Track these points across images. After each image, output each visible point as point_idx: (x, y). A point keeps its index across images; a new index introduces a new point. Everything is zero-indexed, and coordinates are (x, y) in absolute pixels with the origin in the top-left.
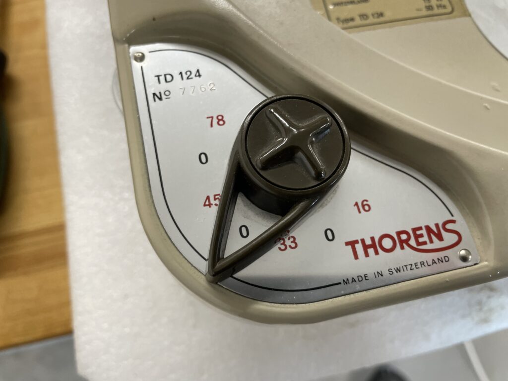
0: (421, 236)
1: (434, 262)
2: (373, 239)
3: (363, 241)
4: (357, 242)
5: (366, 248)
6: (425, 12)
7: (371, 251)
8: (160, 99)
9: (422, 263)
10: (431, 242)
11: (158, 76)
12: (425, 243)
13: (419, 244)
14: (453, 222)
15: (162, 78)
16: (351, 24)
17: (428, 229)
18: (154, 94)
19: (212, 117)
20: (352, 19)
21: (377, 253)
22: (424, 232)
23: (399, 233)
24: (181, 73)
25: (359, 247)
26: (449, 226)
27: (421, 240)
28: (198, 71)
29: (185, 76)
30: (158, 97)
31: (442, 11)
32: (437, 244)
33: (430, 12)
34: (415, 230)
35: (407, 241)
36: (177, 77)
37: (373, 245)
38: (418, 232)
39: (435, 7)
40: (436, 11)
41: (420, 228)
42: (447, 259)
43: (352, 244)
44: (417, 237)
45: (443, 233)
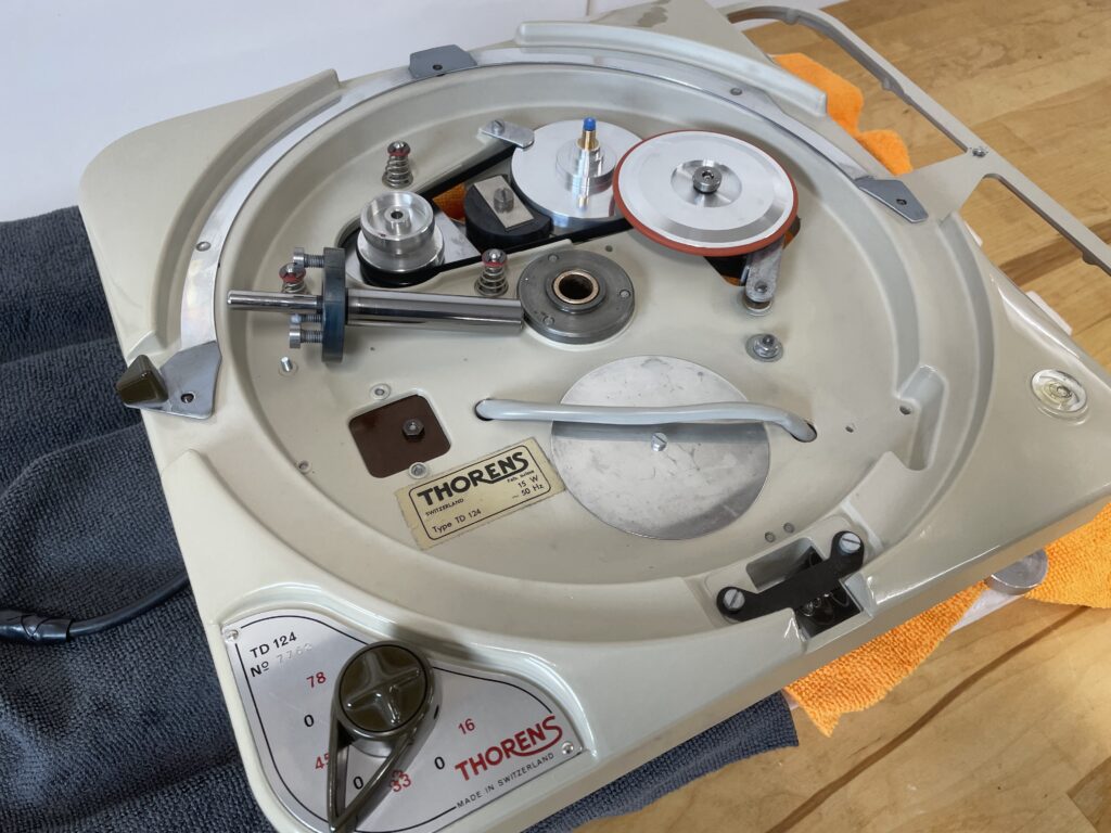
0: (524, 740)
1: (539, 762)
2: (480, 756)
3: (471, 760)
4: (465, 763)
5: (474, 766)
6: (523, 498)
7: (480, 768)
8: (259, 672)
9: (529, 767)
10: (534, 743)
11: (254, 650)
12: (529, 746)
13: (523, 748)
14: (552, 718)
15: (258, 651)
16: (448, 530)
17: (531, 732)
18: (252, 669)
19: (312, 677)
20: (449, 525)
21: (485, 768)
22: (526, 735)
23: (503, 744)
24: (276, 641)
25: (468, 767)
26: (549, 724)
27: (525, 744)
28: (292, 634)
29: (280, 643)
30: (256, 671)
31: (539, 491)
32: (540, 743)
33: (528, 496)
34: (517, 736)
35: (511, 749)
36: (273, 646)
37: (481, 762)
38: (521, 737)
39: (531, 489)
40: (533, 493)
41: (523, 733)
42: (551, 756)
43: (461, 766)
44: (521, 742)
45: (545, 731)
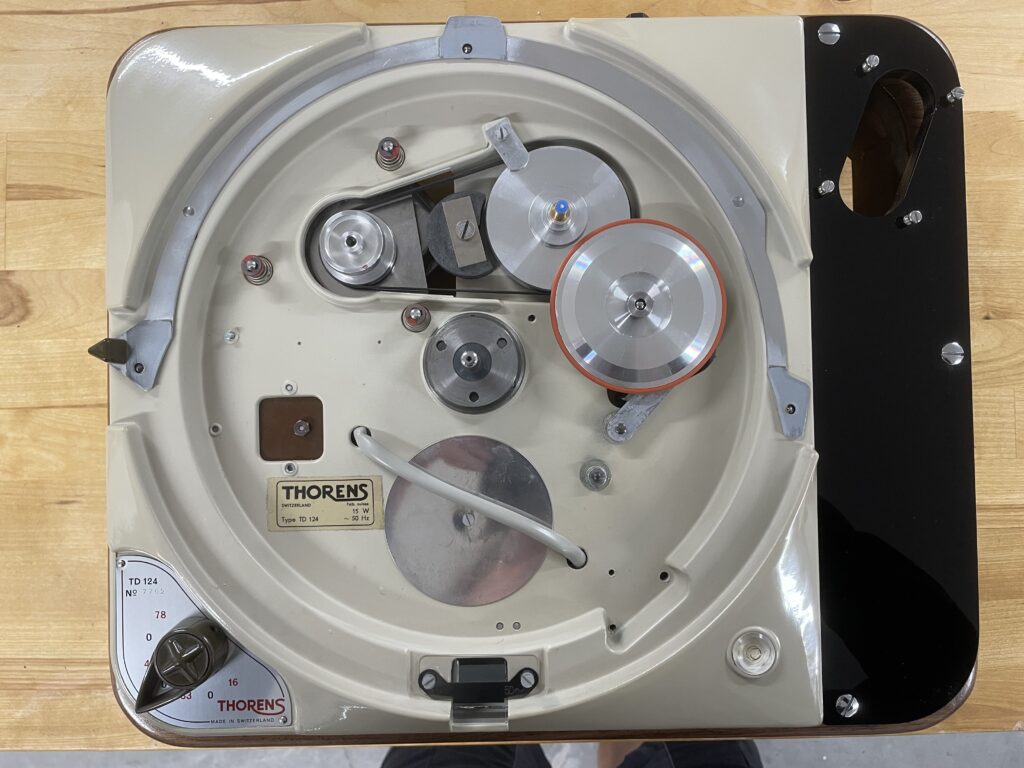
0: (262, 705)
2: (234, 701)
3: (228, 702)
4: (224, 702)
5: (228, 705)
6: (351, 522)
8: (130, 595)
9: (257, 720)
10: (267, 709)
11: (131, 579)
12: (262, 709)
13: (259, 709)
14: (283, 700)
15: (133, 581)
16: (292, 524)
17: (267, 701)
18: (127, 591)
19: (158, 612)
20: (294, 520)
21: (234, 710)
22: (264, 703)
23: (249, 701)
24: (145, 579)
25: (225, 705)
26: (279, 702)
27: (261, 707)
28: (156, 579)
29: (147, 582)
31: (365, 522)
32: (269, 711)
33: (355, 522)
34: (259, 701)
35: (252, 706)
36: (142, 582)
37: (233, 705)
38: (261, 703)
39: (360, 517)
40: (360, 522)
41: (263, 701)
42: (272, 720)
43: (221, 702)
44: (259, 705)
45: (275, 705)
